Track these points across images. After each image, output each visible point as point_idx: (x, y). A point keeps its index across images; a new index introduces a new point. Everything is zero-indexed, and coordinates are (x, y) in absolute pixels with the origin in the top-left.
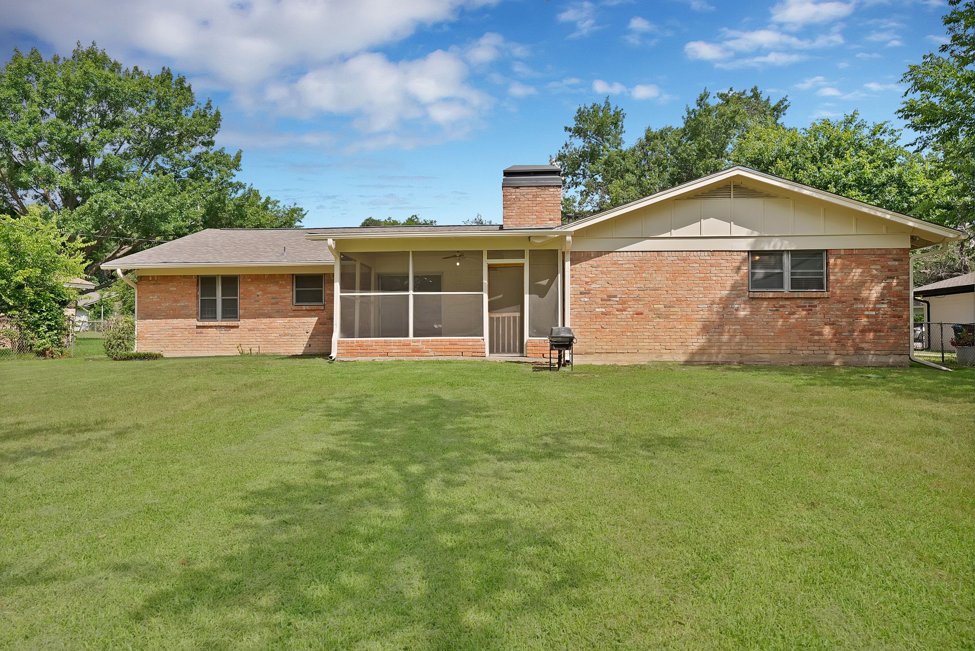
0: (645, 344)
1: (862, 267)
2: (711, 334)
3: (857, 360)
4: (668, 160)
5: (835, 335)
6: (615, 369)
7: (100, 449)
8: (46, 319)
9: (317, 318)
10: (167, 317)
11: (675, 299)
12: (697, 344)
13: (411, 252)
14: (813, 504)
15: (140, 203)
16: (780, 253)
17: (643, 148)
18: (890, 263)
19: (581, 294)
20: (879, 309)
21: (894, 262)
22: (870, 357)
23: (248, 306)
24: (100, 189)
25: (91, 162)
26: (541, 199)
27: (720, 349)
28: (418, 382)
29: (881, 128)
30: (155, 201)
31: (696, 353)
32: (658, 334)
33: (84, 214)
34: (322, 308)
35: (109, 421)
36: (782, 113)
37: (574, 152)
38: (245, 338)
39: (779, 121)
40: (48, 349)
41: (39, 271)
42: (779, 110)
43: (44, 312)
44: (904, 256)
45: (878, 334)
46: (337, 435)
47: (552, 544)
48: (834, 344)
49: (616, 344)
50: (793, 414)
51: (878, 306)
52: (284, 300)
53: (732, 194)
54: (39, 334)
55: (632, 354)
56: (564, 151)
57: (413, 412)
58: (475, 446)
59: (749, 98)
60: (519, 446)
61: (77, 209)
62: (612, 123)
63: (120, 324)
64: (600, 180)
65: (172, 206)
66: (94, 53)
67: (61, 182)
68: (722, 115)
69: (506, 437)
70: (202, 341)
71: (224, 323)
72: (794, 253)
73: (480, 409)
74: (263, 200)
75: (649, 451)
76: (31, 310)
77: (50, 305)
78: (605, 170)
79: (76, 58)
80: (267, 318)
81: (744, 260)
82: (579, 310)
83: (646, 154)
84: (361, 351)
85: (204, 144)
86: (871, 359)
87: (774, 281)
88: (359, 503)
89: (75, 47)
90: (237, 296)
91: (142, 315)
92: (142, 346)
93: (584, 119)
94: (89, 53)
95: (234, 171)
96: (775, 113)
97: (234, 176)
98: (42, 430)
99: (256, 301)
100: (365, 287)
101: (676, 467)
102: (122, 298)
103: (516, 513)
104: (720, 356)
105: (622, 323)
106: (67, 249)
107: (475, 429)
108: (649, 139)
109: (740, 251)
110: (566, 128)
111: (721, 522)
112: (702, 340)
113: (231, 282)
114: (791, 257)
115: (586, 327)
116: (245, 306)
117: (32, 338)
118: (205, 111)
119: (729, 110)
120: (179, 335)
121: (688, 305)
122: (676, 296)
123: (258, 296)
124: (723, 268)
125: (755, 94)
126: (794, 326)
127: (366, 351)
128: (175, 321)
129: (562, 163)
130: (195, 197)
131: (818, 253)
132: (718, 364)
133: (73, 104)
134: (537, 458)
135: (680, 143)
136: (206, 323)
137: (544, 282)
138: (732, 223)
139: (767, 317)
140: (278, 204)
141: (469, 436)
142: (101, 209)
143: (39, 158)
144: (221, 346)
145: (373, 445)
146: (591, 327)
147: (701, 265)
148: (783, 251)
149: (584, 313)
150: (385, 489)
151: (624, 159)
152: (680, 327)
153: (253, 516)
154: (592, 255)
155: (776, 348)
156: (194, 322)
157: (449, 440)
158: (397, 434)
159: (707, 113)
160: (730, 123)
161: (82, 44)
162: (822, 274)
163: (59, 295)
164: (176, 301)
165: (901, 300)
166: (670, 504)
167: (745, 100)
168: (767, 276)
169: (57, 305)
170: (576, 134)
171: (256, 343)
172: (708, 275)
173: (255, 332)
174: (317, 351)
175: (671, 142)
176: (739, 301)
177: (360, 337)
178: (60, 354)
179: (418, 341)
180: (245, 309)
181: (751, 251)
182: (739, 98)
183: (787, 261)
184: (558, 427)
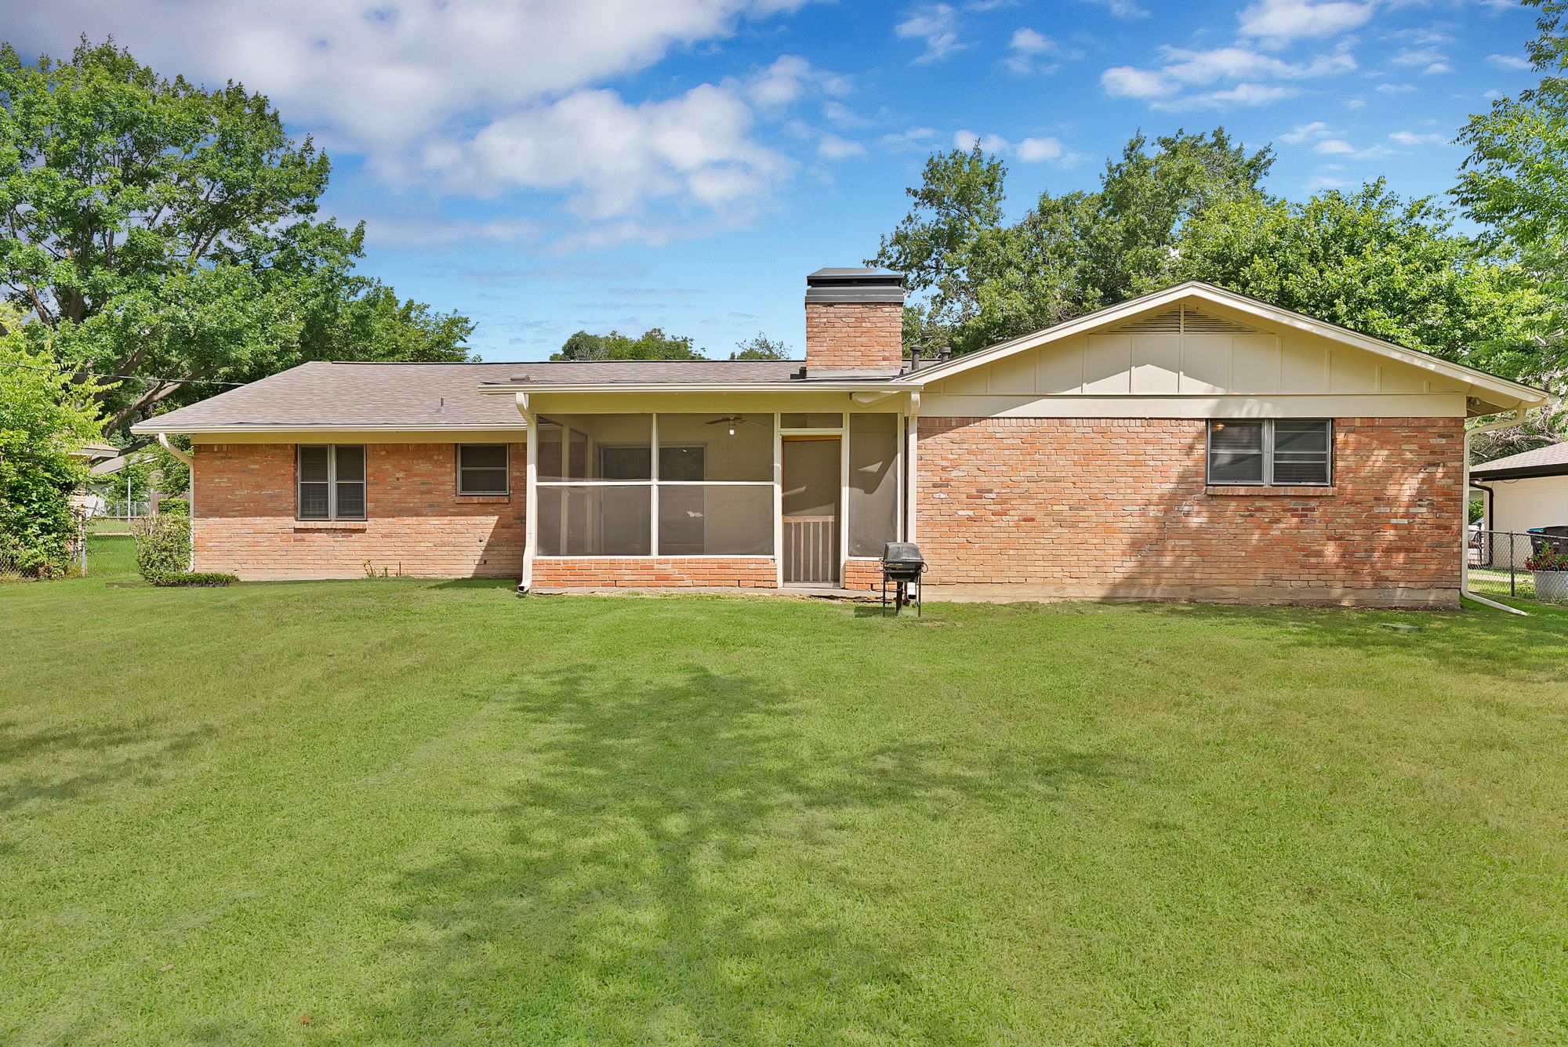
0: (1037, 569)
1: (1388, 447)
2: (1144, 553)
3: (1377, 597)
4: (1076, 247)
5: (1343, 556)
6: (987, 610)
7: (148, 782)
8: (38, 514)
9: (497, 517)
10: (244, 513)
11: (1087, 496)
12: (1122, 570)
13: (654, 416)
14: (1310, 892)
15: (194, 313)
16: (1258, 423)
17: (1035, 227)
18: (1433, 441)
19: (934, 486)
20: (1415, 515)
21: (1439, 439)
22: (1399, 592)
23: (380, 496)
24: (123, 288)
25: (107, 239)
26: (869, 325)
27: (1158, 578)
28: (668, 637)
29: (1422, 207)
30: (221, 309)
31: (1120, 584)
32: (1059, 552)
33: (98, 330)
34: (506, 500)
35: (159, 720)
36: (1263, 171)
37: (922, 231)
38: (377, 549)
39: (1258, 186)
40: (42, 564)
41: (24, 435)
42: (1257, 167)
43: (34, 502)
44: (1455, 430)
45: (1412, 555)
46: (540, 751)
47: (901, 978)
48: (1341, 571)
49: (991, 568)
50: (1278, 704)
51: (1412, 510)
52: (442, 487)
53: (1182, 326)
54: (26, 539)
55: (1016, 586)
56: (906, 228)
57: (664, 702)
58: (768, 775)
59: (1210, 147)
60: (841, 775)
61: (86, 321)
62: (985, 183)
63: (165, 526)
64: (964, 278)
65: (249, 317)
66: (111, 55)
67: (57, 276)
68: (1164, 175)
69: (818, 757)
70: (303, 553)
71: (341, 525)
72: (1280, 423)
73: (772, 698)
74: (402, 305)
75: (1049, 784)
76: (12, 498)
77: (45, 491)
78: (972, 262)
79: (80, 63)
80: (412, 516)
81: (1200, 435)
82: (932, 512)
83: (1039, 237)
84: (572, 578)
85: (300, 210)
86: (1400, 595)
87: (1247, 467)
88: (584, 897)
89: (79, 43)
90: (363, 480)
91: (203, 510)
92: (202, 562)
93: (938, 175)
94: (102, 53)
95: (352, 258)
96: (1252, 172)
97: (353, 266)
98: (46, 741)
99: (395, 488)
100: (577, 473)
101: (1092, 817)
102: (164, 465)
103: (840, 914)
104: (1159, 590)
105: (1000, 535)
106: (71, 395)
107: (767, 739)
108: (1045, 211)
109: (1194, 419)
110: (909, 190)
111: (1167, 932)
112: (1130, 565)
113: (352, 455)
114: (1276, 429)
115: (942, 540)
116: (376, 496)
117: (14, 547)
118: (301, 156)
119: (1176, 166)
120: (265, 544)
121: (1108, 507)
122: (1088, 491)
123: (398, 479)
124: (1164, 447)
125: (1219, 139)
126: (1278, 542)
127: (580, 577)
128: (258, 520)
129: (901, 249)
130: (288, 302)
131: (1319, 424)
132: (1155, 602)
133: (75, 142)
134: (870, 799)
135: (1095, 219)
136: (311, 525)
137: (874, 468)
138: (1181, 373)
139: (1234, 526)
140: (427, 311)
141: (758, 754)
142: (127, 322)
143: (19, 233)
144: (335, 562)
145: (601, 773)
146: (951, 540)
147: (1131, 441)
148: (1263, 419)
149: (939, 518)
150: (627, 866)
151: (1003, 244)
152: (1095, 541)
153: (413, 923)
154: (954, 424)
155: (1249, 576)
156: (291, 522)
157: (726, 763)
158: (641, 750)
159: (1142, 171)
160: (1178, 188)
161: (89, 39)
162: (1324, 457)
163: (60, 474)
164: (259, 487)
165: (1450, 500)
166: (1085, 895)
167: (1204, 150)
168: (1237, 460)
169: (57, 492)
170: (926, 201)
171: (395, 557)
172: (1141, 458)
173: (394, 540)
174: (498, 572)
175: (1081, 217)
176: (1191, 499)
177: (568, 554)
178: (63, 573)
179: (667, 562)
180: (377, 501)
181: (1211, 419)
182: (1194, 146)
183: (1268, 435)
184: (900, 734)
